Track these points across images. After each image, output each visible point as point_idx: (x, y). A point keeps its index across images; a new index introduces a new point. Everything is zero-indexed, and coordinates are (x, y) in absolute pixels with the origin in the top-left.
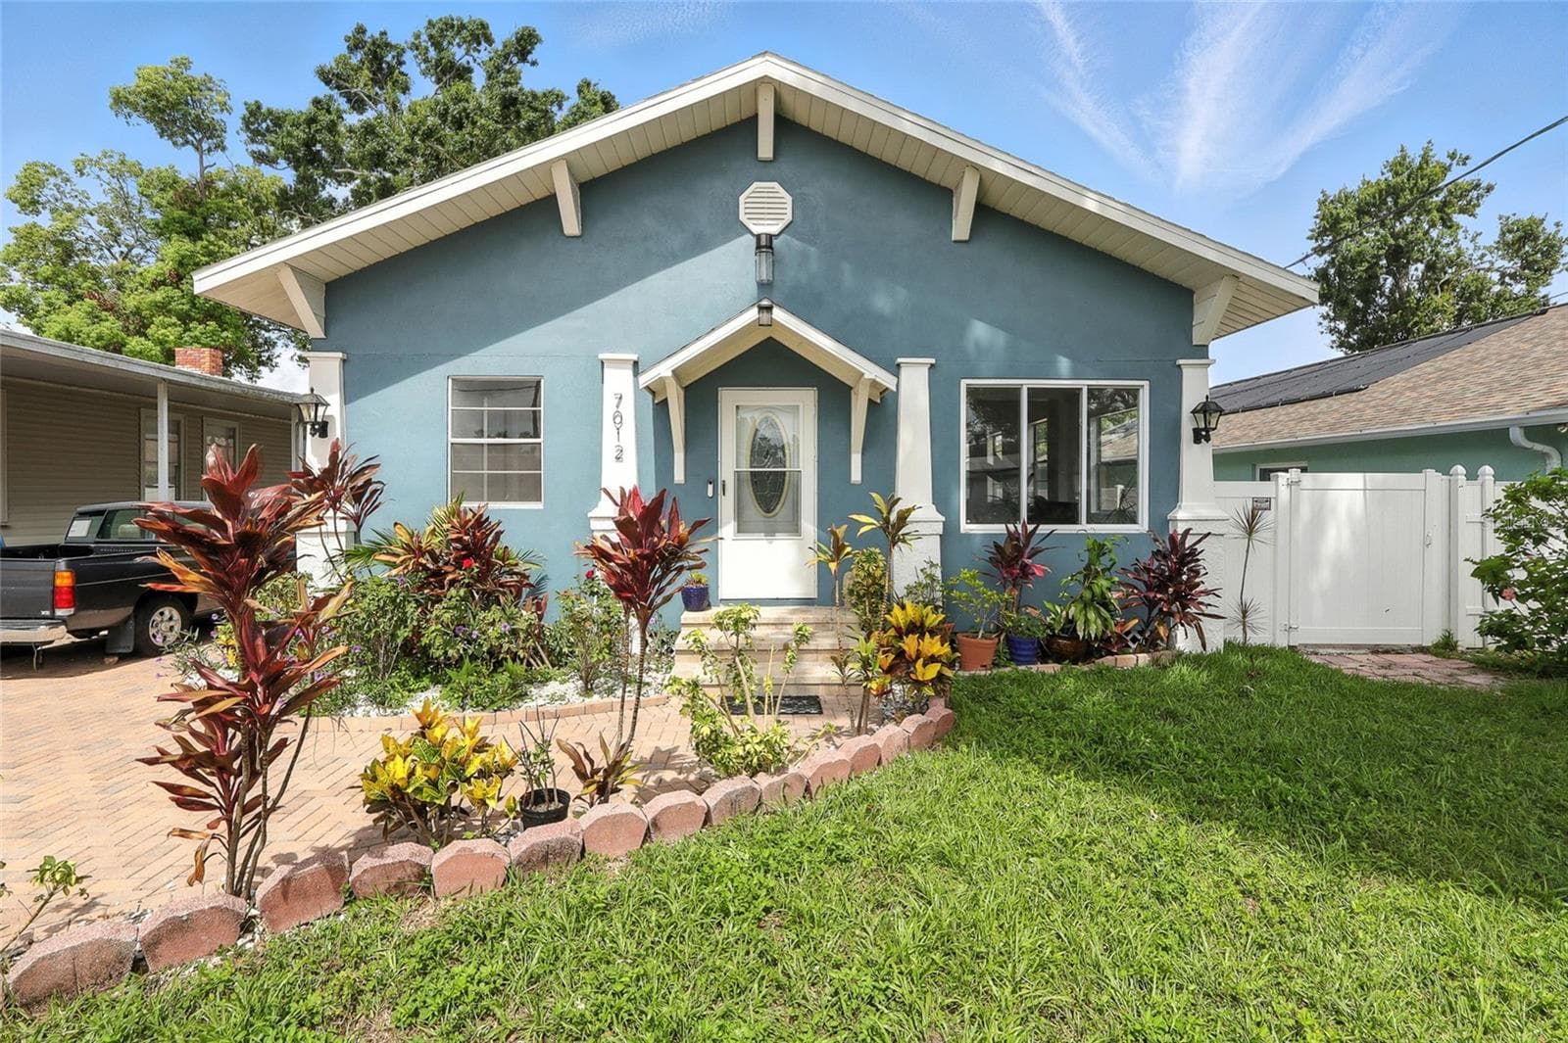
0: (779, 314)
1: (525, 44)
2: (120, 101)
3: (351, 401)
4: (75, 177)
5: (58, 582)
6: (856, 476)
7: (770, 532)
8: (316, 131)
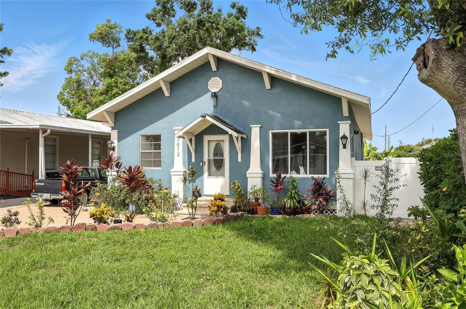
0: (207, 118)
2: (92, 38)
3: (120, 141)
4: (81, 60)
5: (63, 185)
6: (240, 160)
7: (217, 176)
8: (142, 41)
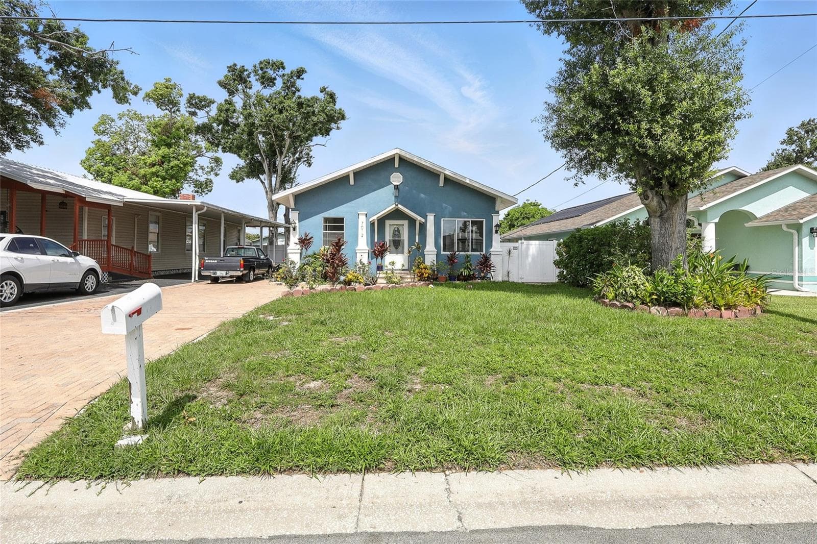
0: (400, 206)
1: (300, 73)
3: (301, 222)
4: (117, 120)
5: (241, 263)
6: (417, 240)
7: (397, 253)
